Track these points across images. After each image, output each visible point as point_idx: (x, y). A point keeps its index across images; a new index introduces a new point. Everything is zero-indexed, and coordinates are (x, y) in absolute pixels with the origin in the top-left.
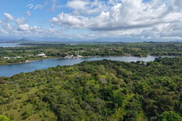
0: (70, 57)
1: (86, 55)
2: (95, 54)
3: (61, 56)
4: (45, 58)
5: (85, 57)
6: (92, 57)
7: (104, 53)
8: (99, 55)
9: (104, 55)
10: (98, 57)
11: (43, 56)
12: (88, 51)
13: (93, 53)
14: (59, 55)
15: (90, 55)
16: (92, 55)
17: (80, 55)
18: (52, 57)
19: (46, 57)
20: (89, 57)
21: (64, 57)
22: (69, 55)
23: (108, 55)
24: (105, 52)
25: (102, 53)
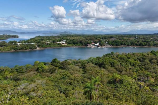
0: (94, 46)
1: (116, 44)
2: (130, 43)
3: (84, 45)
4: (64, 46)
5: (116, 46)
6: (125, 47)
7: (142, 43)
8: (136, 45)
9: (143, 45)
10: (134, 47)
11: (63, 43)
12: (120, 39)
13: (127, 42)
14: (81, 43)
15: (122, 44)
16: (125, 44)
17: (108, 44)
18: (73, 45)
19: (66, 45)
20: (121, 46)
21: (87, 46)
22: (93, 43)
23: (149, 45)
24: (145, 41)
25: (140, 42)
